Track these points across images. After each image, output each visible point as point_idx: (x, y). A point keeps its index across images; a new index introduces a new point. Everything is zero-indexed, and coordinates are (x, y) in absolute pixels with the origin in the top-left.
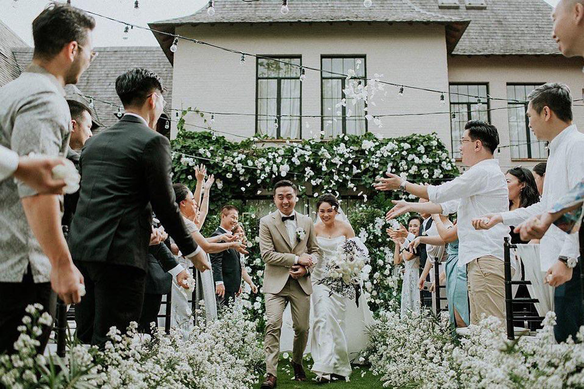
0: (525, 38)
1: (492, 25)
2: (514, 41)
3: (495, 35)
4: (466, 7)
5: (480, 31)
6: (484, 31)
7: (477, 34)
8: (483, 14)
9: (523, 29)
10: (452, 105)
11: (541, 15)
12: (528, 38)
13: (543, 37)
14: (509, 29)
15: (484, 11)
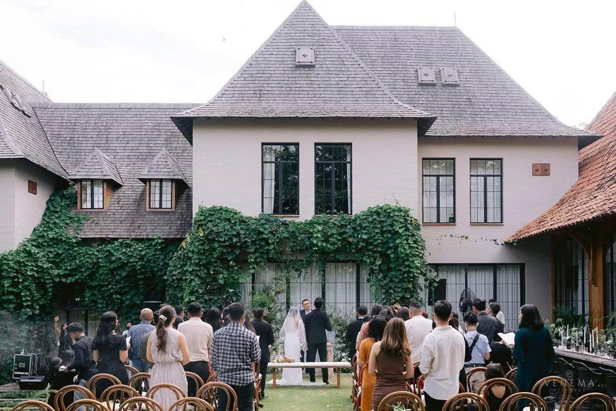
0: (489, 116)
1: (463, 103)
2: (480, 119)
3: (464, 113)
4: (443, 84)
5: (452, 109)
6: (455, 109)
7: (449, 112)
8: (457, 91)
9: (489, 107)
10: (424, 177)
11: (505, 92)
12: (492, 116)
13: (505, 115)
14: (477, 107)
15: (457, 88)
